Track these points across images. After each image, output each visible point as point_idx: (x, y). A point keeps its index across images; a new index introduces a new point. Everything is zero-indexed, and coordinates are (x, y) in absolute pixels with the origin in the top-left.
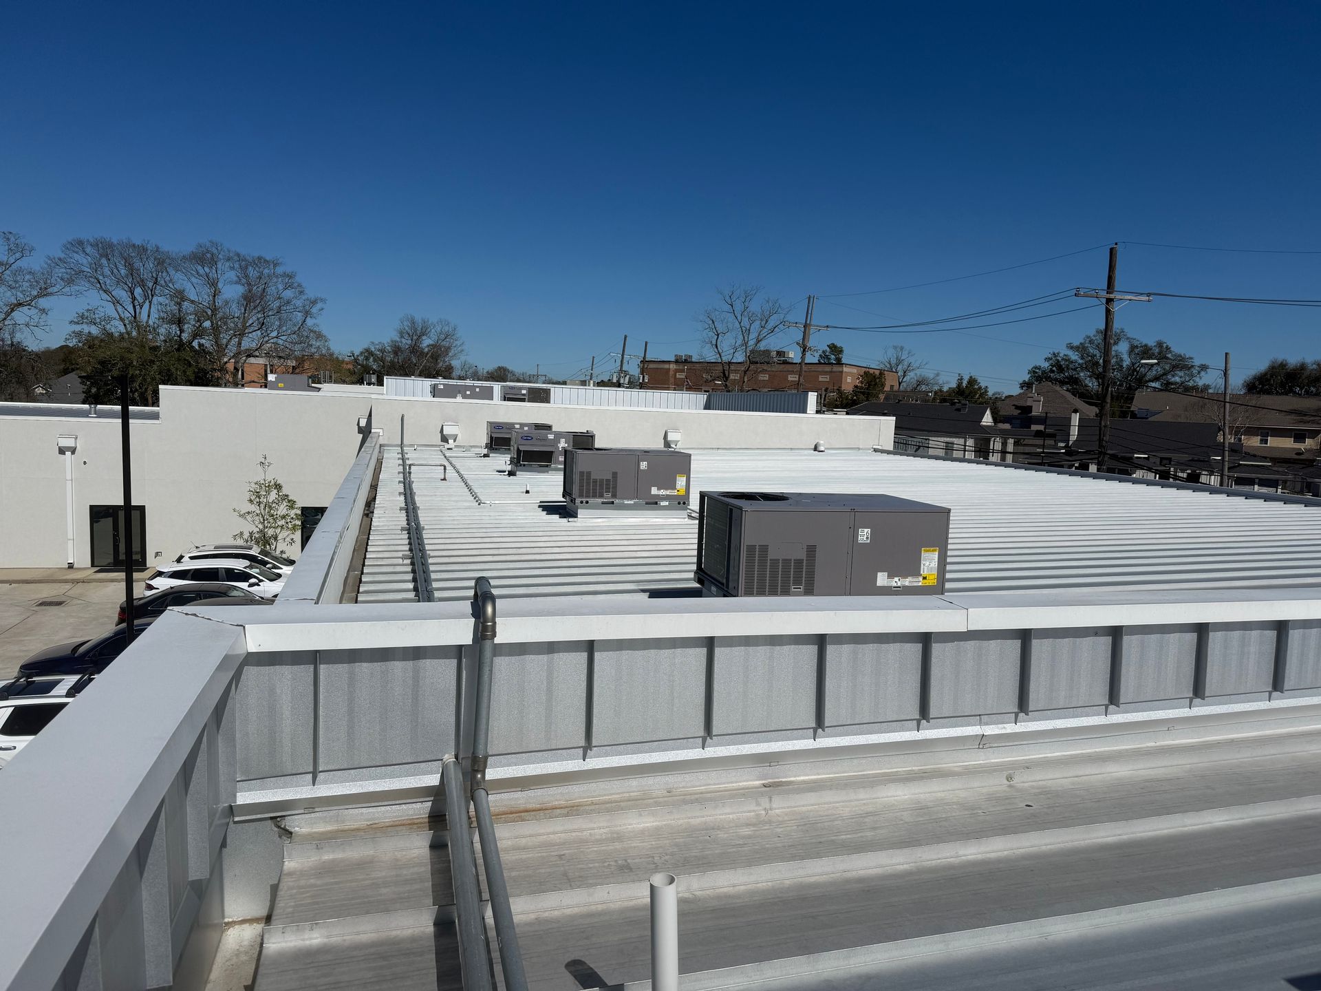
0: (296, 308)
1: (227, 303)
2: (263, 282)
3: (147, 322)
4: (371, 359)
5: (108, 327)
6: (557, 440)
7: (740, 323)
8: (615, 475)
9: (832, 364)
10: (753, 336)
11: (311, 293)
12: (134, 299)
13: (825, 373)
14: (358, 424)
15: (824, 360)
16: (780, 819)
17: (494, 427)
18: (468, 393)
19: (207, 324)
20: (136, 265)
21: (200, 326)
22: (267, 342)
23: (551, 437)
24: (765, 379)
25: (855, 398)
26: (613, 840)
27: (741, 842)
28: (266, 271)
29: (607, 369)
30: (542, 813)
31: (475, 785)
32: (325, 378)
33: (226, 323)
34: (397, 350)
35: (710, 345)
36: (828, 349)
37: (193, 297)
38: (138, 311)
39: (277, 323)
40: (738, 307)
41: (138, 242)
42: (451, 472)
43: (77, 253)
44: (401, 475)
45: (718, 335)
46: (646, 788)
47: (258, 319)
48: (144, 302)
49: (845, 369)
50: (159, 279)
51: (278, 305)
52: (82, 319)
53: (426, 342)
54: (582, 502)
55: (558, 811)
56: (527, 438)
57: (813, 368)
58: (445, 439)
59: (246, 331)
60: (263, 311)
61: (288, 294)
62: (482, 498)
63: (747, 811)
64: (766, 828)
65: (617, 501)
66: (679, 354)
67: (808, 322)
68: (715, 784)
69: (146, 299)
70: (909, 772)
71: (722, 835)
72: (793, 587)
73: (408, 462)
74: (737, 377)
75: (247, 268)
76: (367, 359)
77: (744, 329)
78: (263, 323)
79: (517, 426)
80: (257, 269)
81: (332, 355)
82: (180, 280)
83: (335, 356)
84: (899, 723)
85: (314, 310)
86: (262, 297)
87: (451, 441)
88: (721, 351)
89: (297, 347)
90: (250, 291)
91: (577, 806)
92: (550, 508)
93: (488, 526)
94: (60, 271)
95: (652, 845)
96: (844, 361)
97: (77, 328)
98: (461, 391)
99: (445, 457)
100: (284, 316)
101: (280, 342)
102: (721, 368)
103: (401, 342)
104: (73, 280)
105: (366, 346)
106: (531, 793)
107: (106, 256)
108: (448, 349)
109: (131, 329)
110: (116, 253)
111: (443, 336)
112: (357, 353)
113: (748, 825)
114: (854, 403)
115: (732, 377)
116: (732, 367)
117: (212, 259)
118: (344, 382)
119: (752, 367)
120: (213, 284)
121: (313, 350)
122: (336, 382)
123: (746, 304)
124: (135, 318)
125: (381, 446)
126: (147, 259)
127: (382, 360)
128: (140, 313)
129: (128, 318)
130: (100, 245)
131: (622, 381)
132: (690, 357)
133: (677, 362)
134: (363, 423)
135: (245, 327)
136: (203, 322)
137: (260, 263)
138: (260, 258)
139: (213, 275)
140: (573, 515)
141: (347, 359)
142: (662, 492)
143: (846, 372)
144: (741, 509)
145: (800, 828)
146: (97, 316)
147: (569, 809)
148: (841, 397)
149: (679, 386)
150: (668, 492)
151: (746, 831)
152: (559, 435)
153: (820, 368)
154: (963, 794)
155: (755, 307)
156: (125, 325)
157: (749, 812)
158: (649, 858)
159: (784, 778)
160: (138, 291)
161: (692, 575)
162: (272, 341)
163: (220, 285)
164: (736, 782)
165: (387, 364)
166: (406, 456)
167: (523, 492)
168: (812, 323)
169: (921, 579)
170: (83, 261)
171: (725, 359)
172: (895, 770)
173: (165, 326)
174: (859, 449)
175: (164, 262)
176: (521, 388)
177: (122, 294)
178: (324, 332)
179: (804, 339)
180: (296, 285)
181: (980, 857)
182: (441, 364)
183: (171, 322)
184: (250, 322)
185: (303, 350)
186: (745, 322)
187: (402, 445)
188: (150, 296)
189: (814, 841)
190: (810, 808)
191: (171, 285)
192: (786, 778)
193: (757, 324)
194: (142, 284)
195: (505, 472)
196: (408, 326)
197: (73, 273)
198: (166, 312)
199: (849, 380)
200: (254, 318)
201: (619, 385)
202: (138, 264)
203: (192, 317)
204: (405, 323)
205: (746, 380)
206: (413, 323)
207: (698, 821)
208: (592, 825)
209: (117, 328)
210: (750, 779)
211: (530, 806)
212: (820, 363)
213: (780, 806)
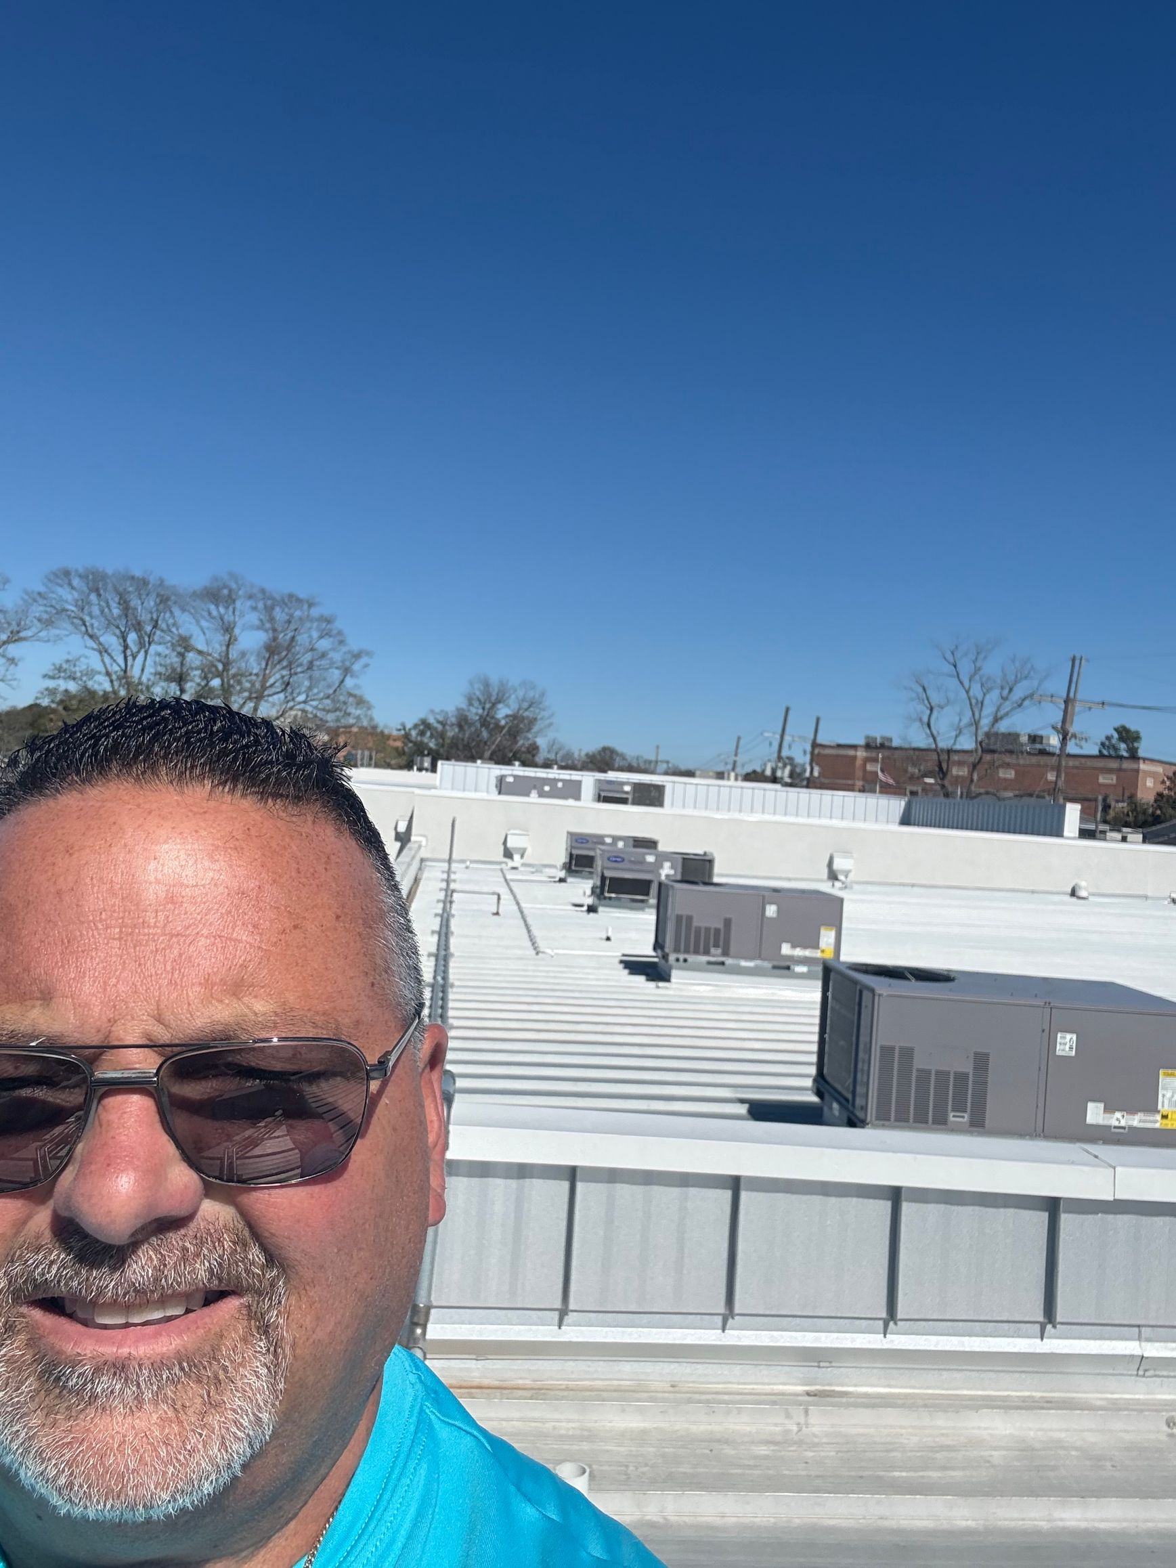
0: (332, 664)
1: (243, 654)
2: (292, 627)
3: (140, 678)
4: (428, 734)
5: (90, 684)
6: (658, 865)
7: (967, 692)
8: (728, 923)
9: (1121, 757)
10: (989, 710)
11: (354, 644)
12: (126, 647)
13: (1109, 771)
14: (396, 828)
15: (1108, 752)
16: (816, 1440)
17: (577, 839)
18: (547, 788)
19: (216, 683)
20: (132, 604)
21: (207, 685)
22: (291, 708)
23: (650, 859)
24: (1008, 776)
25: (1158, 812)
26: (582, 1439)
27: (751, 1463)
28: (298, 613)
29: (760, 756)
30: (498, 1392)
31: (412, 1341)
32: (362, 759)
33: (239, 682)
34: (462, 721)
35: (917, 724)
36: (1116, 735)
37: (201, 646)
38: (129, 663)
39: (307, 683)
40: (965, 668)
41: (138, 573)
42: (507, 904)
43: (61, 586)
44: (441, 905)
45: (931, 709)
46: (642, 1377)
47: (283, 677)
48: (138, 652)
49: (1143, 766)
50: (160, 622)
51: (309, 659)
52: (59, 671)
53: (502, 712)
54: (678, 960)
55: (520, 1393)
56: (617, 859)
57: (1089, 763)
58: (508, 854)
59: (266, 693)
60: (289, 666)
61: (324, 644)
62: (541, 945)
63: (773, 1424)
64: (792, 1449)
65: (729, 961)
66: (873, 734)
67: (1072, 695)
68: (739, 1383)
69: (141, 648)
70: (1024, 1399)
71: (729, 1451)
72: (952, 1114)
73: (453, 886)
74: (963, 772)
75: (272, 608)
76: (422, 733)
77: (974, 701)
78: (288, 684)
79: (608, 840)
80: (286, 610)
81: (375, 727)
82: (187, 624)
83: (379, 730)
84: (1013, 1326)
85: (356, 667)
86: (289, 648)
87: (517, 857)
88: (935, 733)
89: (330, 717)
90: (275, 639)
91: (547, 1389)
92: (634, 967)
93: (542, 987)
94: (37, 610)
95: (631, 1451)
96: (1141, 753)
97: (51, 684)
98: (535, 785)
99: (506, 880)
100: (316, 674)
101: (309, 708)
102: (935, 757)
103: (469, 711)
104: (53, 622)
105: (422, 716)
106: (488, 1364)
107: (97, 591)
108: (533, 721)
109: (120, 686)
110: (110, 587)
111: (525, 705)
112: (409, 726)
113: (768, 1442)
114: (1157, 820)
115: (955, 771)
116: (955, 758)
117: (229, 596)
118: (388, 766)
119: (988, 757)
120: (228, 629)
121: (351, 721)
122: (377, 766)
123: (978, 664)
124: (125, 671)
125: (422, 860)
126: (147, 595)
127: (442, 735)
128: (132, 666)
129: (116, 672)
130: (91, 577)
131: (779, 774)
132: (890, 740)
133: (868, 746)
134: (402, 828)
135: (264, 688)
136: (211, 679)
137: (291, 602)
138: (291, 596)
139: (229, 617)
140: (665, 978)
141: (395, 733)
142: (798, 952)
143: (1144, 772)
144: (872, 991)
145: (840, 1454)
146: (77, 669)
147: (534, 1392)
148: (1134, 810)
149: (868, 785)
150: (808, 953)
151: (763, 1450)
152: (663, 857)
153: (1101, 763)
154: (1092, 1438)
155: (992, 667)
156: (112, 681)
157: (776, 1425)
158: (621, 1466)
159: (838, 1385)
160: (132, 637)
161: (809, 1083)
162: (298, 707)
163: (237, 631)
164: (769, 1384)
165: (448, 741)
166: (453, 877)
167: (601, 939)
168: (1079, 696)
169: (1158, 1117)
170: (68, 596)
171: (943, 744)
172: (1006, 1393)
173: (163, 684)
174: (1146, 897)
175: (168, 599)
176: (623, 784)
177: (111, 640)
178: (368, 697)
179: (1064, 721)
180: (334, 632)
181: (1084, 1525)
182: (521, 742)
183: (169, 679)
184: (271, 681)
185: (338, 720)
186: (976, 691)
187: (450, 861)
188: (147, 645)
189: (853, 1473)
190: (861, 1431)
191: (174, 630)
192: (843, 1386)
193: (994, 696)
194: (138, 627)
195: (581, 906)
196: (479, 690)
197: (55, 611)
198: (165, 666)
199: (1150, 783)
200: (278, 676)
201: (774, 780)
202: (135, 602)
203: (198, 673)
204: (476, 686)
205: (975, 777)
206: (487, 685)
207: (702, 1428)
208: (557, 1416)
209: (102, 685)
210: (790, 1382)
211: (486, 1382)
212: (1101, 756)
213: (820, 1423)
